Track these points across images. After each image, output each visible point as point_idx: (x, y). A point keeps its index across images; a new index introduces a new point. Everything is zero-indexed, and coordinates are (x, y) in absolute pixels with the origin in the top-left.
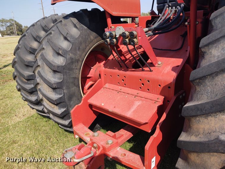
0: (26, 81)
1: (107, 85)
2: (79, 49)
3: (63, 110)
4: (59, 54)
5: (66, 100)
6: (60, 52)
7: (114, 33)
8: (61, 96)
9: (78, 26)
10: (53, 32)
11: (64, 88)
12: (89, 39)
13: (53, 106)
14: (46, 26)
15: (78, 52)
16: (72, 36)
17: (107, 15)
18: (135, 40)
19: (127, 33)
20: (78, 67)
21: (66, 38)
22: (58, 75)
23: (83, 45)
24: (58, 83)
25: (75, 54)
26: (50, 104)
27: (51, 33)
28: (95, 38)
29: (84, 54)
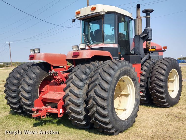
0: (12, 92)
1: (50, 92)
2: (39, 77)
3: (30, 102)
4: (31, 79)
5: (32, 98)
6: (32, 79)
7: (51, 72)
8: (30, 96)
9: (39, 69)
10: (29, 71)
11: (32, 93)
12: (44, 74)
13: (26, 100)
14: (24, 68)
15: (39, 79)
16: (37, 73)
17: (51, 66)
18: (57, 74)
19: (55, 72)
20: (38, 85)
21: (34, 73)
22: (30, 87)
23: (41, 76)
24: (29, 90)
25: (37, 80)
26: (25, 100)
27: (28, 71)
28: (46, 74)
29: (41, 79)
